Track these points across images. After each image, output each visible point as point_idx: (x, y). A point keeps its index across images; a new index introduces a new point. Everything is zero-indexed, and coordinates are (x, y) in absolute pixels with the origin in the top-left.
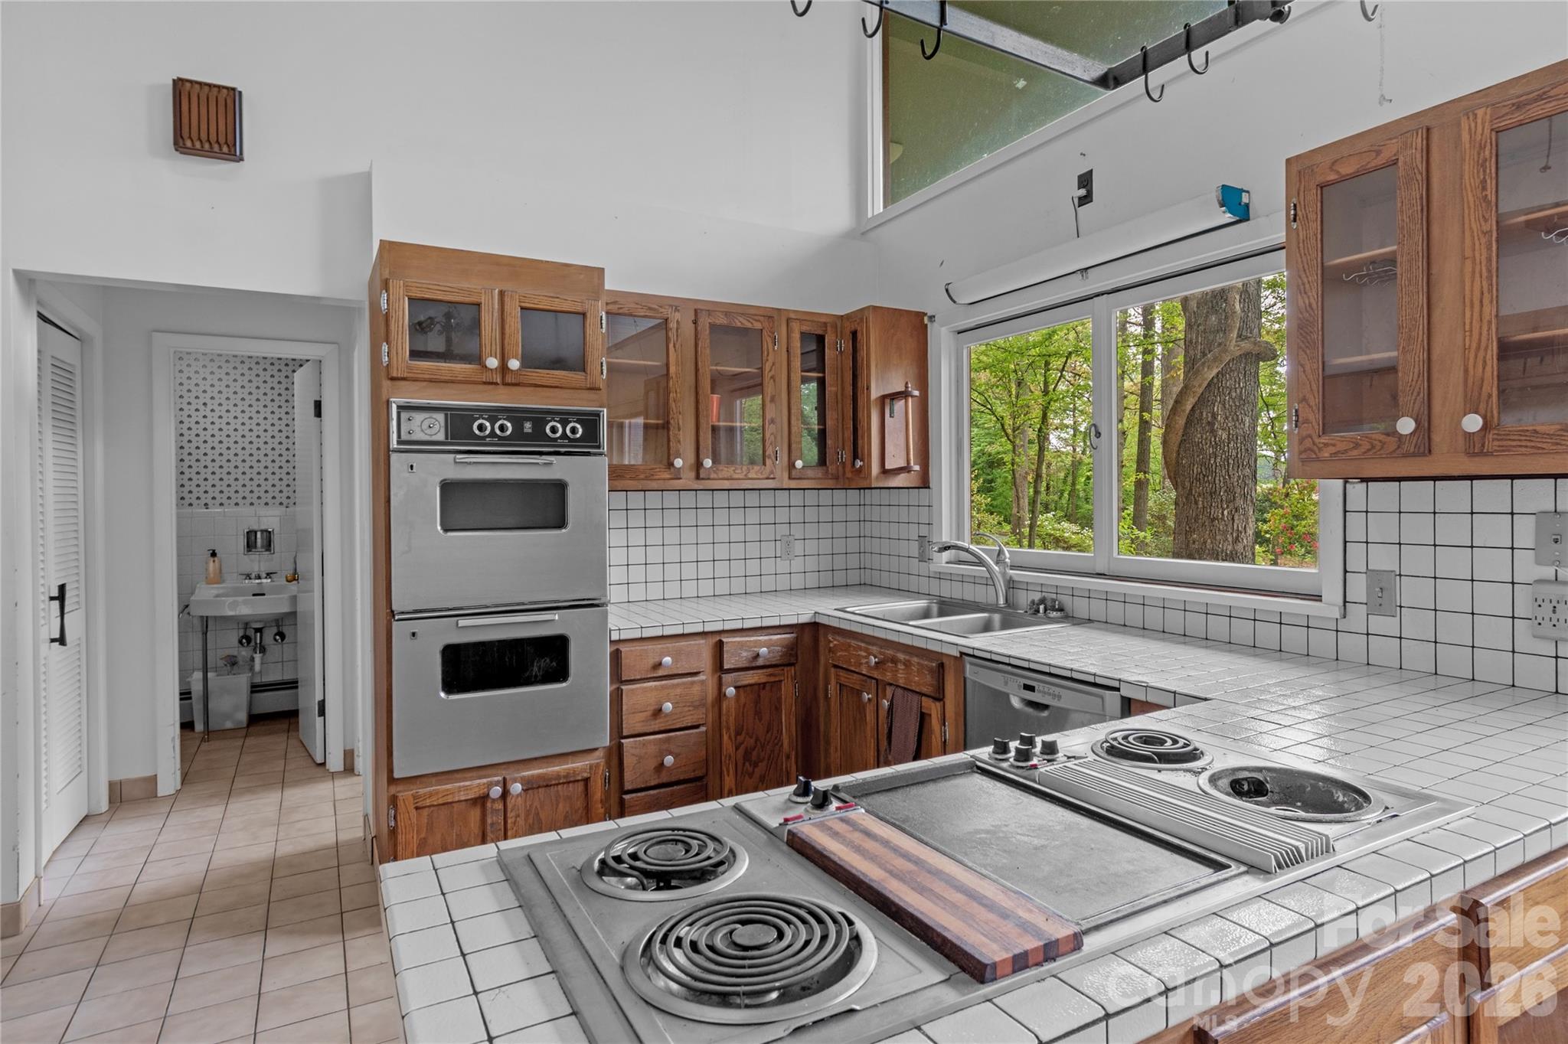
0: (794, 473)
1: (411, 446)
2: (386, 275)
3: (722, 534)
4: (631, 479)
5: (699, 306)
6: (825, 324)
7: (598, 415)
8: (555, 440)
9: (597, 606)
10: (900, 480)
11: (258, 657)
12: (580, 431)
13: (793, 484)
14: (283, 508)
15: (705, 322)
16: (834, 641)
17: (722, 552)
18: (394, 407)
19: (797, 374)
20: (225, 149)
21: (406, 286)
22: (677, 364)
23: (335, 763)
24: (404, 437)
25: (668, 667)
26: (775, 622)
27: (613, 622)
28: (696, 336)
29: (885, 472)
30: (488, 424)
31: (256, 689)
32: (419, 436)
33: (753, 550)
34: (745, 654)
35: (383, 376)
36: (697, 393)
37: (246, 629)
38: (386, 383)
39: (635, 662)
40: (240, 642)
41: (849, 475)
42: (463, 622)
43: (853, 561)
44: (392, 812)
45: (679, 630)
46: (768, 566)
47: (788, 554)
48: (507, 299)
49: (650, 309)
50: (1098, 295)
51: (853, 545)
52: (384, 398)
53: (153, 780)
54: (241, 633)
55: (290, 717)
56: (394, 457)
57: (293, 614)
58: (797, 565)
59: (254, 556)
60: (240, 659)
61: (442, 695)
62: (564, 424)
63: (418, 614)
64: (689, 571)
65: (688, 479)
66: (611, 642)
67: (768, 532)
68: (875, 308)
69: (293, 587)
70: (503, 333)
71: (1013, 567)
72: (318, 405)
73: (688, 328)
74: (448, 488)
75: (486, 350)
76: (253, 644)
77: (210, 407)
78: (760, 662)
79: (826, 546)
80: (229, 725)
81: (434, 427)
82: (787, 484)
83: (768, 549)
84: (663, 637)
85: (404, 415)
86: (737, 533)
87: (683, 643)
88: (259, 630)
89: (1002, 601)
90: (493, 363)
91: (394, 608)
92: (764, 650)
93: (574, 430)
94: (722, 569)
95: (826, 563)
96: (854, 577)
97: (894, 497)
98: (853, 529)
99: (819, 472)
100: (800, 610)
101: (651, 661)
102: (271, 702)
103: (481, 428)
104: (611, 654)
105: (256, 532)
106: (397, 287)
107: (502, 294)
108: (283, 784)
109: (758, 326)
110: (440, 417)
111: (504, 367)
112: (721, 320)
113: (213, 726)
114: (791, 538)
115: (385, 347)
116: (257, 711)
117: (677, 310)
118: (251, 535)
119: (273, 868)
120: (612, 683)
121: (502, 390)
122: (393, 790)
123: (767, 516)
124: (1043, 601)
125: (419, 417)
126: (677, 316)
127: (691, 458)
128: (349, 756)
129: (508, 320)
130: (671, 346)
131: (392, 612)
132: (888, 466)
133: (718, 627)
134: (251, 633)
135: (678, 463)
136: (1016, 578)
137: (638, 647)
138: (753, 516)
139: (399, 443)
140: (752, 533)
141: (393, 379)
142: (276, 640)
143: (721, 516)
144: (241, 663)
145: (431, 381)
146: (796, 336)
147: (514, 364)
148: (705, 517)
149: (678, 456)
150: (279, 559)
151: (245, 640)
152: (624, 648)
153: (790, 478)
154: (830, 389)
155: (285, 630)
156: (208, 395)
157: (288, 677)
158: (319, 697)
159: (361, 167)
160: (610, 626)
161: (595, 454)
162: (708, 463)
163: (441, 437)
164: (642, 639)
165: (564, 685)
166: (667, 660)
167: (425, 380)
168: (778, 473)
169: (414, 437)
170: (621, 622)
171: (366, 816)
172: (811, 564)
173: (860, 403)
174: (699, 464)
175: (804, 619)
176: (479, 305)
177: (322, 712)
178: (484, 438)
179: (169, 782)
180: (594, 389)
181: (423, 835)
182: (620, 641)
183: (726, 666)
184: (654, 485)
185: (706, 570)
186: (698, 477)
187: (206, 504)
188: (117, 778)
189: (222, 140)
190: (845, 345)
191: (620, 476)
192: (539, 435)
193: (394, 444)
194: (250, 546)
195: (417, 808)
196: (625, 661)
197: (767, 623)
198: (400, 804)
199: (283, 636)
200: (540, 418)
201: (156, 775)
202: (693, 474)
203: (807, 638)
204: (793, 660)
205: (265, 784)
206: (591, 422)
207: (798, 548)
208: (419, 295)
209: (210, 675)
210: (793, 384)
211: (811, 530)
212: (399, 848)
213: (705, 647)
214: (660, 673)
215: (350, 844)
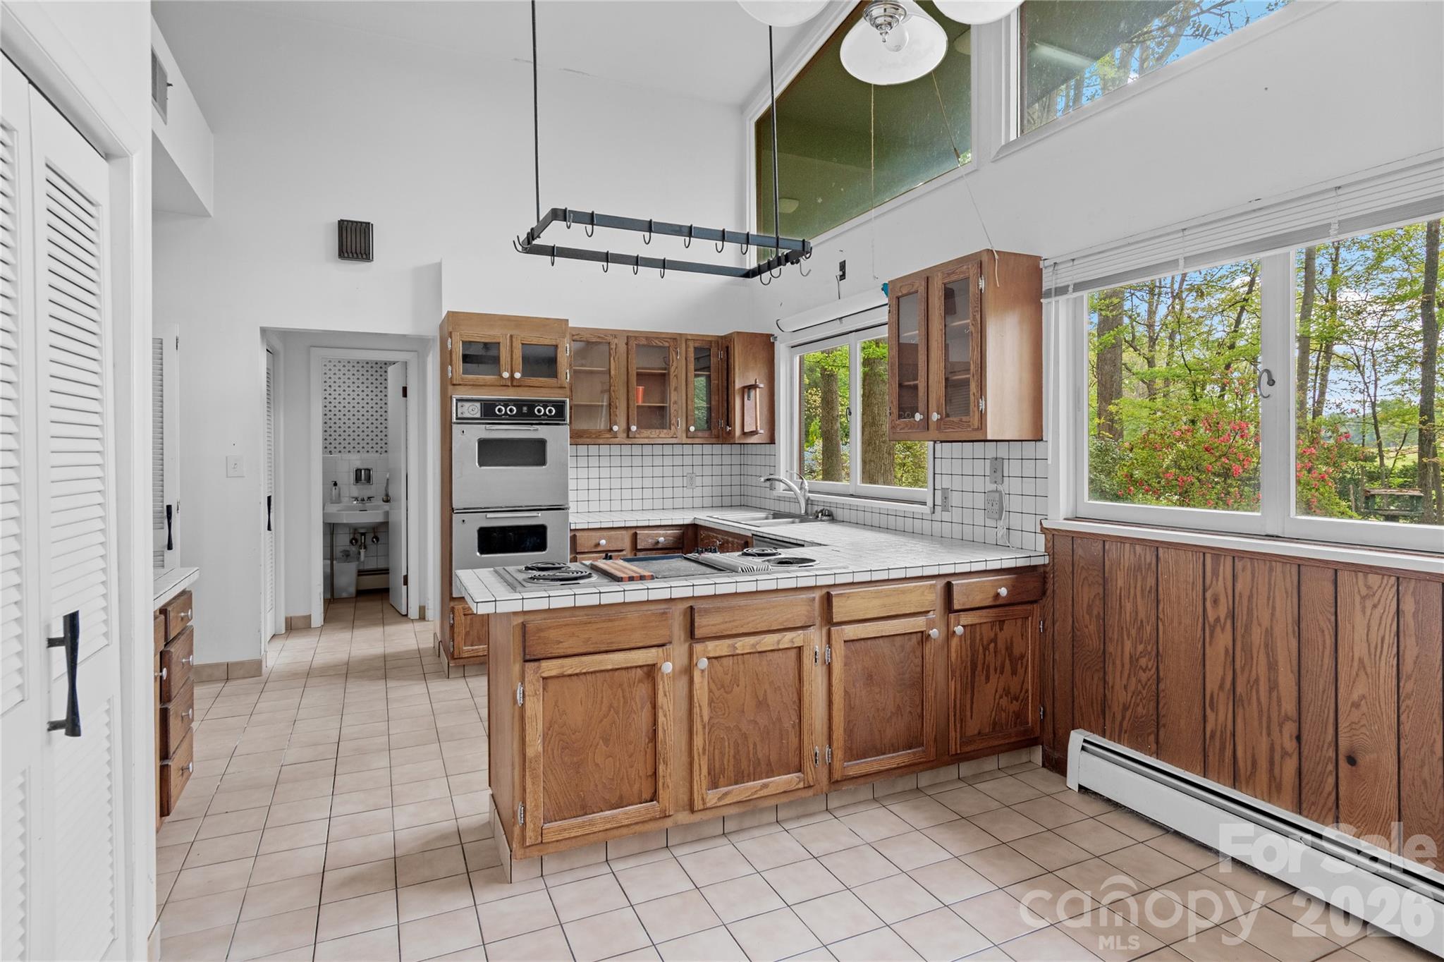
0: (689, 434)
1: (463, 420)
2: (450, 329)
3: (648, 471)
4: (587, 437)
5: (630, 334)
6: (711, 342)
7: (564, 402)
8: (540, 416)
9: (563, 509)
10: (754, 439)
11: (362, 551)
12: (554, 411)
13: (689, 441)
14: (378, 455)
15: (633, 343)
16: (703, 534)
17: (647, 483)
18: (454, 400)
19: (692, 372)
20: (364, 256)
21: (461, 335)
22: (615, 369)
23: (414, 613)
24: (459, 416)
25: (603, 546)
26: (669, 523)
27: (572, 519)
28: (628, 352)
29: (744, 434)
30: (503, 408)
31: (361, 573)
32: (467, 415)
33: (668, 482)
34: (650, 541)
35: (447, 384)
36: (628, 387)
37: (355, 534)
38: (450, 388)
39: (585, 542)
40: (351, 542)
41: (724, 435)
42: (489, 515)
43: (736, 490)
44: (452, 616)
45: (610, 525)
46: (678, 492)
47: (692, 485)
48: (514, 340)
49: (599, 337)
50: (851, 332)
51: (736, 480)
52: (449, 395)
53: (309, 617)
54: (352, 536)
55: (383, 593)
56: (454, 426)
57: (385, 524)
58: (698, 492)
59: (359, 486)
60: (351, 553)
61: (478, 554)
62: (545, 408)
63: (466, 511)
64: (627, 494)
65: (622, 437)
66: (571, 530)
67: (678, 471)
68: (738, 333)
69: (386, 507)
70: (512, 358)
71: (810, 492)
72: (405, 390)
73: (623, 348)
74: (483, 443)
75: (503, 368)
76: (359, 543)
77: (333, 388)
78: (660, 546)
79: (717, 480)
80: (344, 595)
81: (474, 410)
82: (685, 440)
83: (678, 481)
84: (601, 529)
85: (459, 404)
86: (658, 471)
87: (613, 533)
88: (363, 534)
89: (803, 512)
90: (506, 375)
91: (454, 506)
92: (661, 539)
93: (550, 411)
94: (648, 493)
95: (717, 491)
96: (736, 501)
97: (754, 449)
98: (736, 470)
99: (706, 434)
100: (686, 518)
101: (593, 542)
102: (371, 582)
103: (500, 410)
104: (571, 537)
105: (361, 470)
106: (456, 337)
107: (511, 336)
108: (384, 625)
109: (667, 344)
110: (478, 405)
111: (512, 377)
112: (644, 342)
113: (336, 596)
114: (694, 475)
115: (450, 368)
116: (361, 588)
117: (615, 337)
118: (358, 471)
119: (385, 658)
120: (571, 553)
121: (511, 390)
122: (452, 604)
123: (678, 460)
124: (821, 511)
125: (467, 405)
126: (616, 341)
127: (624, 425)
128: (422, 610)
129: (515, 351)
130: (612, 359)
131: (453, 509)
132: (746, 430)
133: (634, 524)
134: (358, 536)
135: (615, 428)
136: (811, 498)
137: (585, 534)
138: (668, 461)
139: (457, 419)
140: (668, 471)
141: (454, 385)
142: (373, 541)
143: (648, 461)
144: (352, 555)
145: (473, 385)
146: (691, 350)
147: (518, 375)
148: (637, 461)
149: (616, 424)
150: (376, 489)
151: (354, 541)
152: (578, 534)
153: (687, 437)
154: (714, 382)
155: (379, 535)
156: (332, 380)
157: (381, 565)
158: (404, 573)
159: (437, 261)
160: (570, 521)
161: (562, 424)
162: (634, 428)
163: (478, 415)
164: (588, 529)
165: (544, 553)
166: (603, 542)
167: (470, 385)
168: (679, 434)
169: (465, 416)
170: (577, 519)
171: (435, 634)
172: (707, 491)
173: (730, 392)
174: (629, 429)
175: (687, 522)
176: (499, 343)
177: (406, 583)
178: (501, 416)
179: (317, 619)
180: (562, 387)
181: (468, 629)
182: (576, 530)
183: (639, 547)
184: (601, 441)
185: (637, 494)
186: (628, 437)
187: (330, 452)
188: (289, 615)
189: (363, 252)
190: (722, 354)
191: (578, 437)
192: (531, 414)
193: (454, 420)
194: (358, 479)
195: (465, 615)
196: (579, 541)
197: (663, 523)
198: (456, 611)
199: (378, 540)
200: (531, 405)
201: (310, 615)
202: (625, 435)
203: (690, 533)
204: (680, 546)
205: (374, 623)
206: (560, 407)
207: (698, 481)
208: (468, 339)
209: (334, 562)
210: (689, 379)
211: (707, 470)
212: (455, 635)
213: (627, 537)
214: (599, 549)
215: (426, 650)
